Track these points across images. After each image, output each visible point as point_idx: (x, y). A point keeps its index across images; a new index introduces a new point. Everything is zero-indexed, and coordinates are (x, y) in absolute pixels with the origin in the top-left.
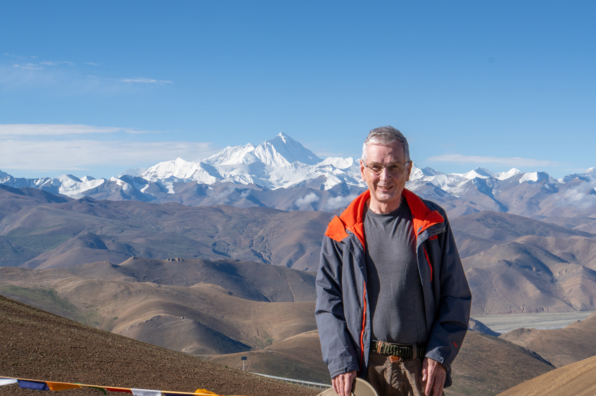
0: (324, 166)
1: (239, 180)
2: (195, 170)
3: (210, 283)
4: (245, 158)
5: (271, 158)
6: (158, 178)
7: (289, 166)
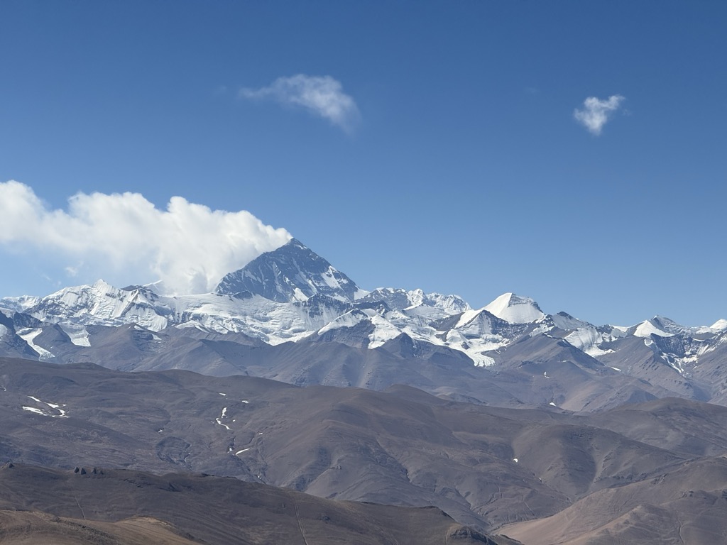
6: (60, 316)
7: (305, 302)
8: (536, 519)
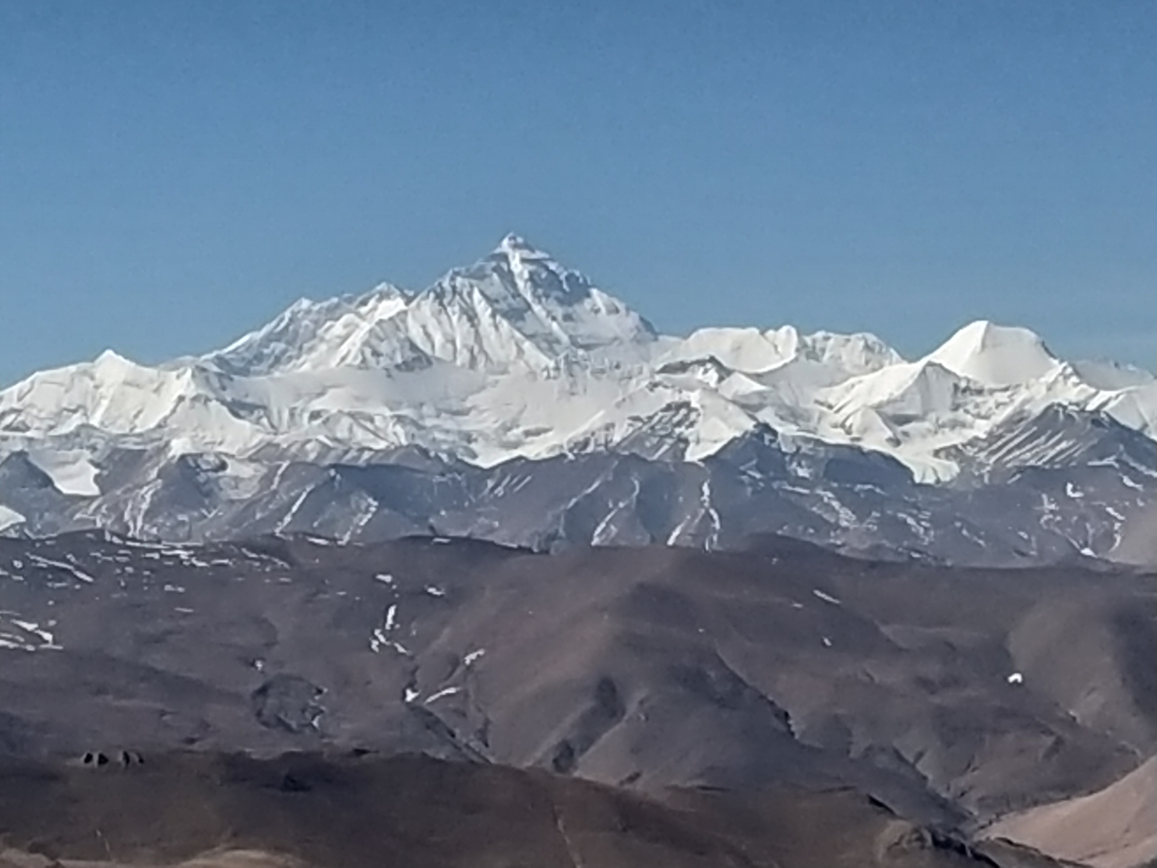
0: (683, 367)
1: (351, 429)
2: (175, 397)
3: (254, 846)
4: (366, 343)
5: (471, 342)
6: (29, 434)
7: (547, 369)
8: (1068, 798)
